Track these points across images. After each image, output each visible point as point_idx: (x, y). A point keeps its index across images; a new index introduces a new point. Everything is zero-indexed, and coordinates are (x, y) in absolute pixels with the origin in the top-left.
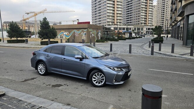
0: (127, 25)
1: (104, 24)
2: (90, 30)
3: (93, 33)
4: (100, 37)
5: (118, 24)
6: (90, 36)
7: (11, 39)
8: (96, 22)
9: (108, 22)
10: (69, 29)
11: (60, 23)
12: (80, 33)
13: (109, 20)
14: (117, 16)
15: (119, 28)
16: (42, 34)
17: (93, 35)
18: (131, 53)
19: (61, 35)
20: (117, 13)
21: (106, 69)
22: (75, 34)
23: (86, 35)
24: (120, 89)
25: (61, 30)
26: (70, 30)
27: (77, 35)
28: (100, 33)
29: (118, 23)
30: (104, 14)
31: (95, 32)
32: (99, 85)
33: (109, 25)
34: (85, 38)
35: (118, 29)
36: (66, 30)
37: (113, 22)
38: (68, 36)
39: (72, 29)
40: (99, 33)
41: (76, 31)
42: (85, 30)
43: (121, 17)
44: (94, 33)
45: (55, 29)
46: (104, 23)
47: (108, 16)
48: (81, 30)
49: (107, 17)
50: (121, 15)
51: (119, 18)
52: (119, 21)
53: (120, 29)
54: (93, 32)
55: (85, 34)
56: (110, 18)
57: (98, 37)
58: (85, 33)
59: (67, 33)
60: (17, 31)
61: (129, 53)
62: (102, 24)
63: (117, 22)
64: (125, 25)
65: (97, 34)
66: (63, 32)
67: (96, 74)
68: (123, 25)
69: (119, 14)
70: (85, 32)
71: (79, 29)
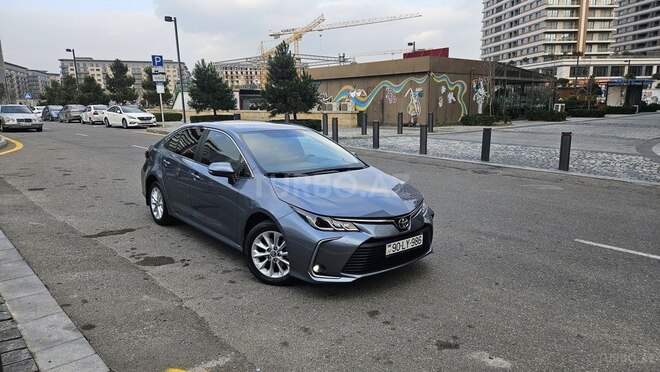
0: (637, 54)
1: (528, 57)
2: (438, 79)
3: (452, 89)
4: (480, 106)
5: (595, 50)
6: (438, 101)
7: (198, 112)
8: (497, 48)
9: (546, 45)
10: (368, 76)
11: (343, 59)
12: (404, 91)
13: (551, 39)
14: (589, 20)
15: (595, 67)
16: (271, 96)
17: (451, 97)
18: (567, 170)
19: (341, 101)
20: (591, 9)
21: (289, 220)
22: (384, 96)
23: (425, 98)
24: (343, 303)
25: (343, 82)
26: (372, 82)
27: (390, 100)
28: (482, 91)
29: (595, 48)
30: (534, 16)
31: (461, 85)
32: (275, 276)
33: (552, 57)
34: (418, 108)
35: (591, 74)
36: (357, 82)
37: (569, 45)
38: (364, 102)
39: (378, 80)
40: (477, 88)
41: (387, 84)
42: (421, 81)
43: (610, 20)
44: (455, 93)
45: (311, 81)
46: (531, 51)
47: (547, 21)
48: (406, 81)
49: (544, 25)
50: (608, 13)
51: (597, 27)
52: (596, 39)
53: (600, 70)
54: (451, 85)
55: (420, 95)
56: (560, 27)
57: (472, 105)
58: (418, 90)
59: (359, 94)
60: (214, 91)
61: (560, 169)
62: (521, 55)
63: (591, 45)
64: (626, 54)
65: (471, 92)
66: (348, 91)
67: (265, 235)
68: (616, 55)
69: (598, 13)
70: (418, 86)
71: (400, 79)
